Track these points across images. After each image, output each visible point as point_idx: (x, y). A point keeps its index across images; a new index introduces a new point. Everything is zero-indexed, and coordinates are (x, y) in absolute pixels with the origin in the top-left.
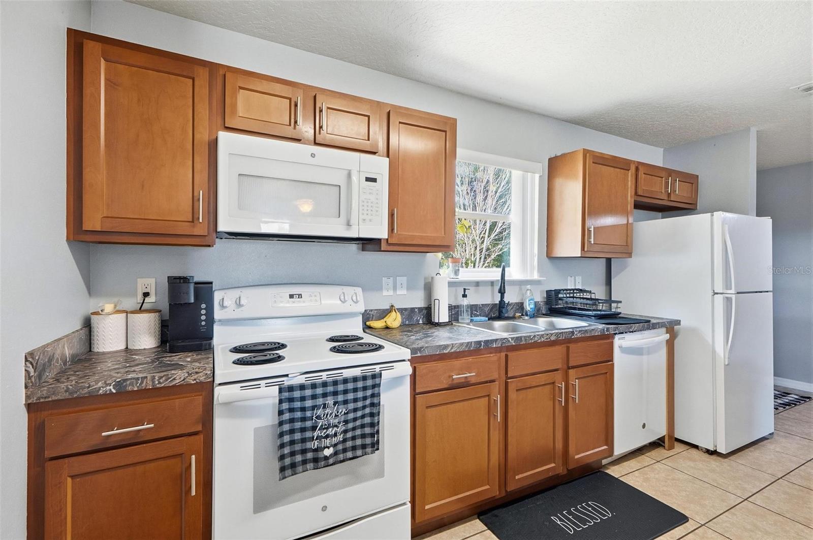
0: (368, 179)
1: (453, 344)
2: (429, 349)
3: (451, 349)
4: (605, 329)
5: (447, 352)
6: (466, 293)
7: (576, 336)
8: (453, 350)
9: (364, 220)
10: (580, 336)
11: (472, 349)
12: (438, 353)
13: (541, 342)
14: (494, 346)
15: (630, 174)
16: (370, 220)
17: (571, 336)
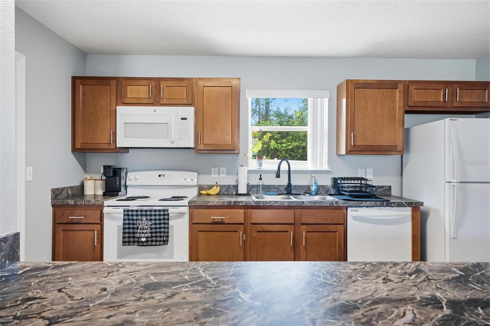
0: (182, 119)
1: (213, 201)
2: (199, 202)
3: (212, 203)
4: (334, 203)
5: (210, 204)
6: (261, 178)
7: (306, 205)
8: (213, 204)
9: (181, 139)
10: (310, 205)
11: (225, 205)
12: (204, 205)
13: (275, 206)
14: (240, 205)
15: (398, 91)
16: (184, 139)
17: (302, 204)
